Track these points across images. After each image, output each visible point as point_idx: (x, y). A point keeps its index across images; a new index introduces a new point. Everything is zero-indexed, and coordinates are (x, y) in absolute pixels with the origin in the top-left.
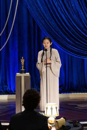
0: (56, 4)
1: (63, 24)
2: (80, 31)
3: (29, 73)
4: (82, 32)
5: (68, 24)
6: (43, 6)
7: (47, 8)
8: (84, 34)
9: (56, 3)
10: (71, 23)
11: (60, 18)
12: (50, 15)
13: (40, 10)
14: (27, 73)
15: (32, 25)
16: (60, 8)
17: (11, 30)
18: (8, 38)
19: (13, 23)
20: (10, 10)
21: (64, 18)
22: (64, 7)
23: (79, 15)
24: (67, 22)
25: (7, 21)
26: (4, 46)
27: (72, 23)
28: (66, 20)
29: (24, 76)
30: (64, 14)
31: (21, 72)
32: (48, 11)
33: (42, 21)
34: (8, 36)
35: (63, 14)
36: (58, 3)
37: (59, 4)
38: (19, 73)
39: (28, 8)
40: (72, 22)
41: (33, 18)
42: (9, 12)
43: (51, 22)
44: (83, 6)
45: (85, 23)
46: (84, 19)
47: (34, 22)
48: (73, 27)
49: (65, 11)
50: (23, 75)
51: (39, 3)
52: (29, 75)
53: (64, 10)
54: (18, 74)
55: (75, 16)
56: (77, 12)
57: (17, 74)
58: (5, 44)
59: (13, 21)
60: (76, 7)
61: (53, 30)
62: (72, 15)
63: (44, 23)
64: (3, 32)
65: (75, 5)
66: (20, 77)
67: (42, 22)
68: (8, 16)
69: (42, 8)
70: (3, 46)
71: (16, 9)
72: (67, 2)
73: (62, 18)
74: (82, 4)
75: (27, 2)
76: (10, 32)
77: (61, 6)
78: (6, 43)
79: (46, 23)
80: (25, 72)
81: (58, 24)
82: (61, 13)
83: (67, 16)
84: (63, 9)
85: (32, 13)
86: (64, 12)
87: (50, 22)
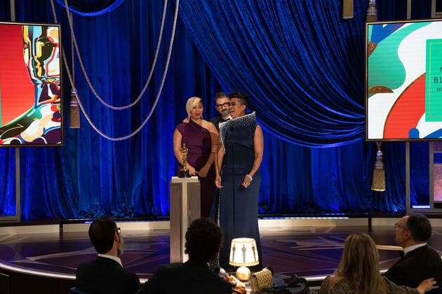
0: (252, 36)
4: (306, 93)
5: (277, 76)
6: (226, 39)
7: (234, 44)
9: (252, 32)
11: (260, 63)
12: (240, 56)
13: (220, 46)
15: (204, 78)
16: (262, 44)
17: (161, 88)
18: (155, 105)
19: (166, 73)
21: (269, 64)
22: (268, 42)
24: (275, 73)
25: (153, 69)
26: (146, 121)
27: (285, 73)
28: (272, 69)
29: (188, 183)
31: (182, 175)
32: (237, 50)
33: (223, 69)
34: (154, 101)
35: (266, 56)
36: (256, 32)
37: (258, 37)
38: (177, 178)
39: (196, 43)
41: (206, 65)
42: (158, 51)
43: (243, 72)
44: (309, 39)
45: (311, 75)
48: (287, 83)
50: (185, 181)
51: (218, 33)
52: (197, 181)
53: (269, 48)
55: (292, 59)
56: (297, 51)
57: (173, 178)
58: (148, 118)
59: (164, 69)
60: (293, 42)
61: (247, 88)
62: (286, 58)
63: (227, 75)
64: (143, 92)
65: (291, 37)
66: (180, 185)
67: (225, 72)
68: (155, 60)
69: (223, 43)
71: (171, 44)
72: (276, 31)
74: (306, 35)
75: (193, 31)
76: (157, 93)
77: (263, 38)
78: (150, 116)
79: (233, 74)
82: (262, 54)
83: (276, 59)
84: (266, 45)
85: (204, 54)
86: (270, 51)
87: (240, 72)
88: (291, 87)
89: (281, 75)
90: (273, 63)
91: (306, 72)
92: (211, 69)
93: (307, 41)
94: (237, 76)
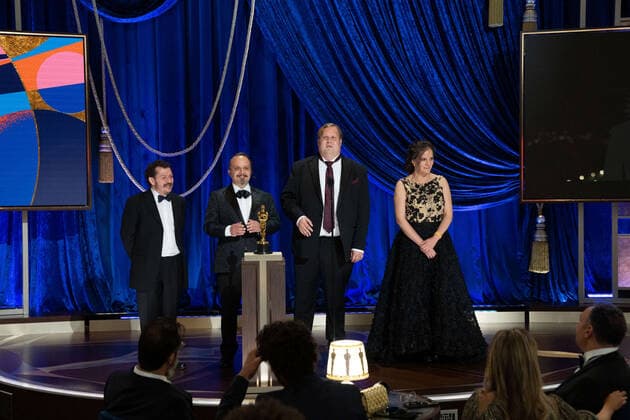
0: (359, 51)
1: (381, 108)
2: (430, 128)
3: (280, 253)
4: (436, 133)
5: (395, 109)
6: (322, 56)
7: (333, 63)
8: (442, 139)
9: (359, 46)
10: (405, 108)
11: (370, 90)
12: (342, 81)
13: (313, 66)
14: (274, 253)
15: (290, 111)
16: (373, 62)
17: (230, 125)
18: (221, 150)
19: (236, 105)
20: (226, 68)
21: (384, 91)
22: (382, 60)
23: (427, 82)
24: (392, 104)
25: (217, 99)
26: (208, 173)
27: (406, 105)
28: (388, 98)
29: (268, 262)
30: (382, 80)
31: (259, 250)
32: (337, 71)
33: (318, 99)
34: (220, 145)
35: (380, 81)
36: (365, 47)
37: (368, 53)
38: (252, 254)
39: (278, 61)
40: (408, 102)
41: (293, 91)
42: (224, 73)
43: (346, 102)
44: (440, 56)
45: (444, 107)
46: (441, 96)
47: (296, 101)
48: (409, 118)
50: (263, 259)
51: (311, 47)
52: (281, 259)
53: (383, 69)
54: (249, 256)
55: (416, 85)
56: (423, 73)
57: (246, 254)
58: (211, 169)
59: (234, 99)
60: (417, 60)
61: (352, 125)
62: (408, 83)
63: (324, 107)
64: (204, 131)
65: (415, 53)
66: (256, 265)
67: (321, 103)
68: (221, 86)
69: (318, 61)
70: (205, 173)
71: (244, 64)
72: (393, 44)
73: (377, 91)
74: (436, 50)
75: (275, 44)
76: (224, 133)
78: (213, 165)
79: (332, 106)
80: (269, 251)
81: (365, 110)
82: (374, 77)
83: (393, 85)
84: (379, 64)
85: (290, 77)
86: (385, 73)
87: (342, 103)
88: (415, 125)
89: (401, 108)
90: (389, 90)
91: (437, 103)
92: (301, 99)
93: (437, 59)
94: (337, 108)
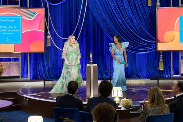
0: (114, 12)
2: (133, 32)
3: (96, 64)
5: (124, 27)
7: (108, 15)
8: (136, 34)
9: (114, 10)
11: (117, 22)
12: (110, 19)
13: (103, 16)
16: (118, 15)
17: (81, 31)
18: (78, 37)
19: (82, 26)
23: (132, 20)
25: (77, 24)
27: (127, 26)
28: (122, 24)
32: (109, 17)
33: (104, 24)
35: (120, 19)
36: (116, 11)
39: (93, 14)
41: (97, 22)
42: (79, 17)
43: (111, 25)
46: (136, 23)
48: (128, 29)
49: (122, 17)
51: (102, 10)
53: (120, 17)
54: (88, 65)
55: (129, 21)
56: (131, 17)
60: (130, 14)
61: (113, 31)
62: (127, 20)
63: (105, 26)
65: (129, 12)
68: (78, 21)
69: (104, 14)
71: (84, 15)
72: (123, 10)
73: (119, 22)
74: (134, 12)
75: (92, 10)
77: (118, 13)
79: (107, 26)
81: (116, 27)
82: (118, 19)
83: (123, 20)
84: (120, 15)
85: (96, 18)
88: (129, 31)
89: (125, 27)
90: (122, 22)
91: (135, 25)
92: (99, 24)
93: (135, 14)
94: (109, 26)
